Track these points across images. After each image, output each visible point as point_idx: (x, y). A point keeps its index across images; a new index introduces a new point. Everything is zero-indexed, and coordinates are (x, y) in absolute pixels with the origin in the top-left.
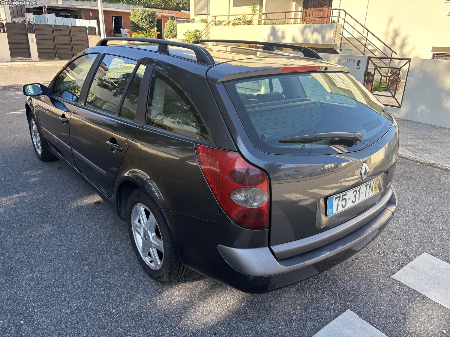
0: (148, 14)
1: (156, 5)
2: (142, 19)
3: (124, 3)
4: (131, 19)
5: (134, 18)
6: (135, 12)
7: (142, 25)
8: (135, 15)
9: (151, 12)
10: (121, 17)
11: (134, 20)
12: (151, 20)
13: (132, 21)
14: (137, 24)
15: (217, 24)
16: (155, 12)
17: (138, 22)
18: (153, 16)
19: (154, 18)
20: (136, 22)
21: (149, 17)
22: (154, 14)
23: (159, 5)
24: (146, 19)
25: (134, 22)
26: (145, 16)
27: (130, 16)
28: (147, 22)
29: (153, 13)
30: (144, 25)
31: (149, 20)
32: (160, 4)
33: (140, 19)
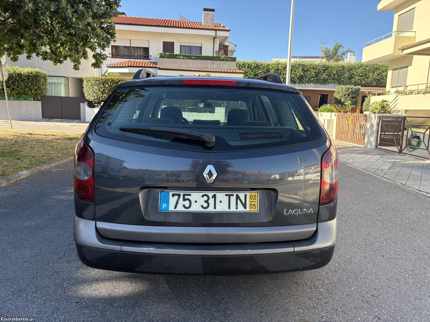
0: (351, 91)
1: (366, 84)
2: (345, 95)
3: (335, 84)
4: (335, 96)
5: (338, 95)
6: (340, 89)
7: (344, 101)
8: (339, 93)
9: (355, 89)
10: (327, 95)
11: (337, 97)
12: (353, 96)
13: (336, 98)
14: (340, 99)
15: (407, 93)
16: (359, 89)
17: (341, 98)
18: (356, 92)
19: (357, 94)
20: (338, 98)
21: (352, 93)
22: (357, 91)
23: (370, 84)
24: (349, 95)
25: (337, 98)
26: (348, 92)
27: (334, 94)
28: (350, 98)
29: (357, 89)
30: (346, 101)
31: (352, 96)
32: (371, 82)
33: (343, 95)
